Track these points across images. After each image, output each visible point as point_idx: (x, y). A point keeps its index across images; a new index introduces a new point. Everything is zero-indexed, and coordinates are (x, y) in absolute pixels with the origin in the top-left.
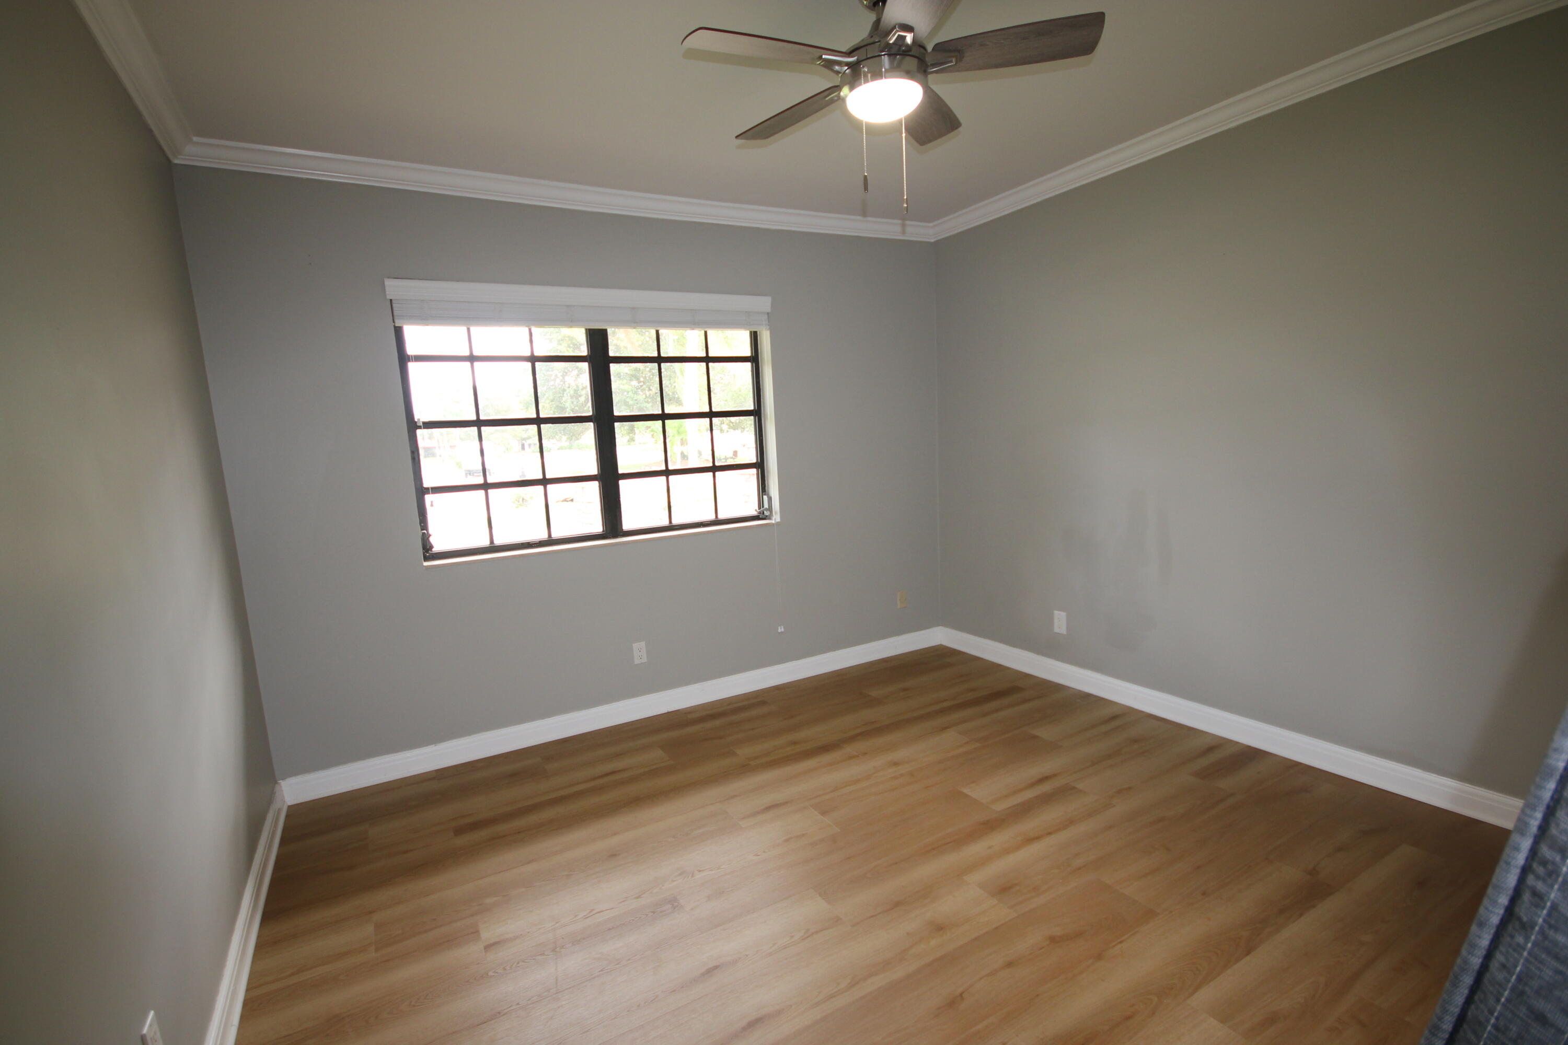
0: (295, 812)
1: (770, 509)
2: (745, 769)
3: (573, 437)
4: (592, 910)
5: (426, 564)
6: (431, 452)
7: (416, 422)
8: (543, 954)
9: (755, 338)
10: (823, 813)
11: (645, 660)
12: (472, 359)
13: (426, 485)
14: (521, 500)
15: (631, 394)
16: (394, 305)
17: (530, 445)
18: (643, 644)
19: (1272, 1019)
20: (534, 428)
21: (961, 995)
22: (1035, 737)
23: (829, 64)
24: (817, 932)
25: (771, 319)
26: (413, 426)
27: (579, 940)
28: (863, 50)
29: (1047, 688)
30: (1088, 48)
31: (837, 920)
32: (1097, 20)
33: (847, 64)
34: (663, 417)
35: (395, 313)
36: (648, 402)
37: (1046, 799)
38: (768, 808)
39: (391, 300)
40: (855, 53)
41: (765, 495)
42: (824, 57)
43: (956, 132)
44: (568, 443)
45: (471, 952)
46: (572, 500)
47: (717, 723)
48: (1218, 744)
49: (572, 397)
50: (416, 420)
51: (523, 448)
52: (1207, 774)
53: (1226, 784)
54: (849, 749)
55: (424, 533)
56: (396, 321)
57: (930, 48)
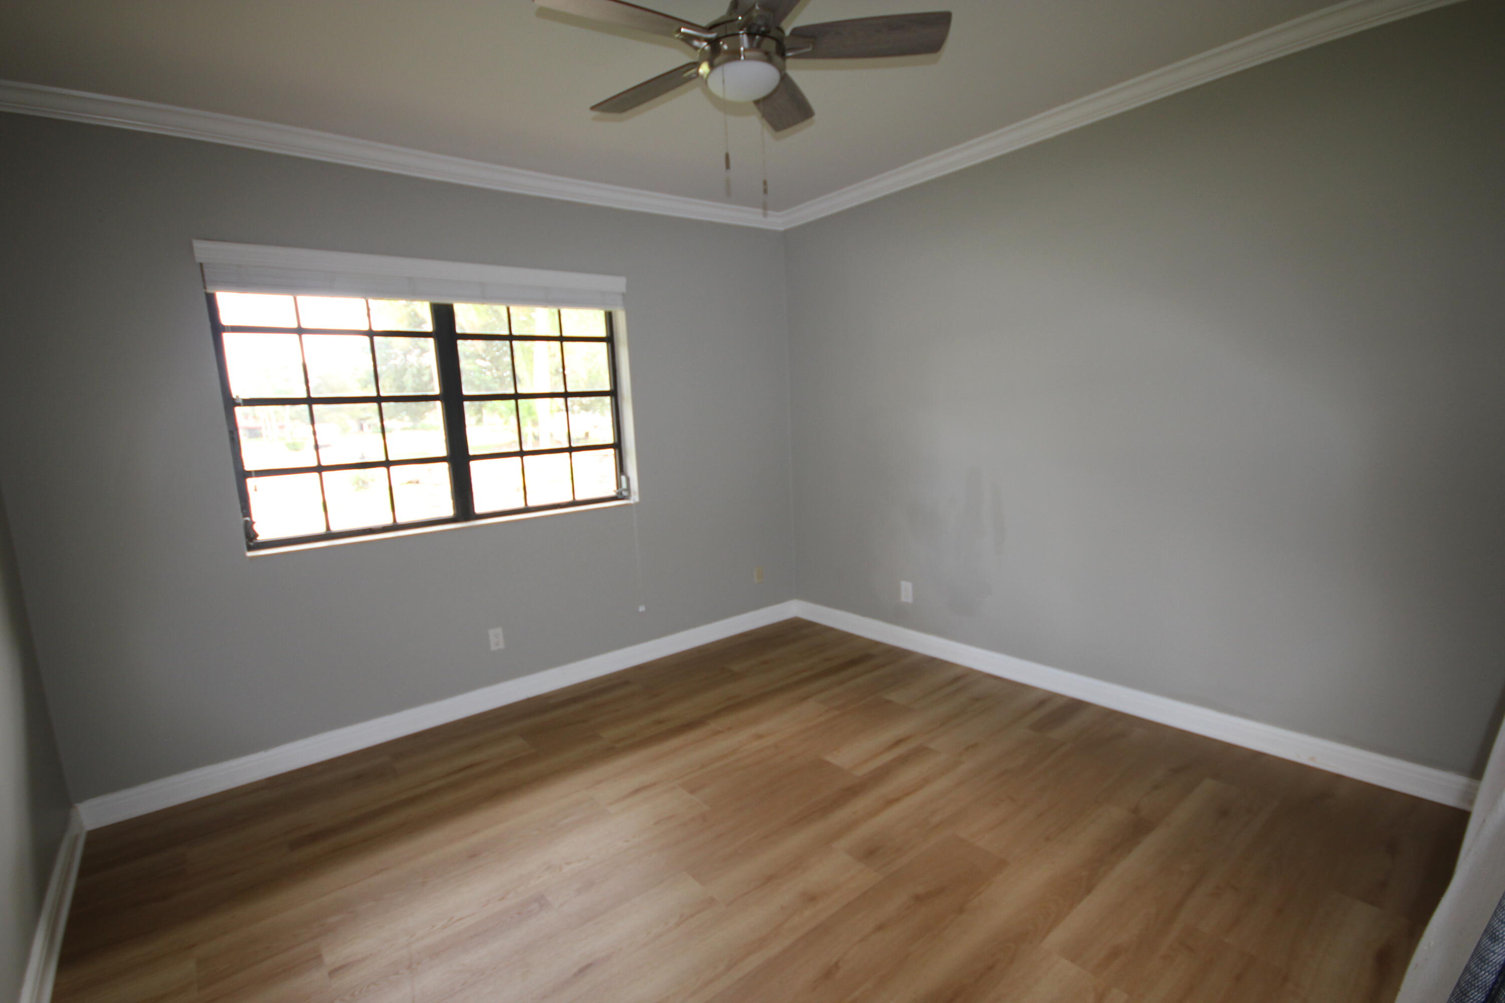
0: (96, 838)
1: (628, 489)
2: (611, 752)
3: (416, 417)
4: (451, 918)
5: (250, 554)
6: (254, 433)
7: (234, 399)
8: (397, 973)
9: (610, 319)
10: (692, 792)
11: (502, 646)
12: (300, 331)
13: (248, 467)
14: (361, 483)
15: (477, 374)
16: (205, 270)
17: (369, 426)
18: (499, 630)
19: (1115, 953)
20: (374, 406)
21: (836, 964)
22: (888, 702)
23: (688, 39)
24: (692, 916)
25: (627, 300)
26: (230, 403)
27: (436, 953)
28: (722, 27)
29: (896, 654)
30: (934, 46)
31: (711, 902)
32: (942, 20)
33: (706, 40)
34: (516, 396)
35: (207, 278)
36: (496, 383)
37: (903, 761)
38: (637, 791)
39: (201, 265)
40: (713, 30)
41: (623, 475)
42: (683, 30)
43: (808, 121)
44: (411, 424)
45: (315, 978)
46: (417, 482)
47: (580, 706)
48: (1047, 698)
49: (414, 376)
50: (234, 397)
51: (362, 428)
52: (1041, 726)
53: (1057, 734)
54: (713, 725)
55: (247, 521)
56: (208, 287)
57: (787, 32)
